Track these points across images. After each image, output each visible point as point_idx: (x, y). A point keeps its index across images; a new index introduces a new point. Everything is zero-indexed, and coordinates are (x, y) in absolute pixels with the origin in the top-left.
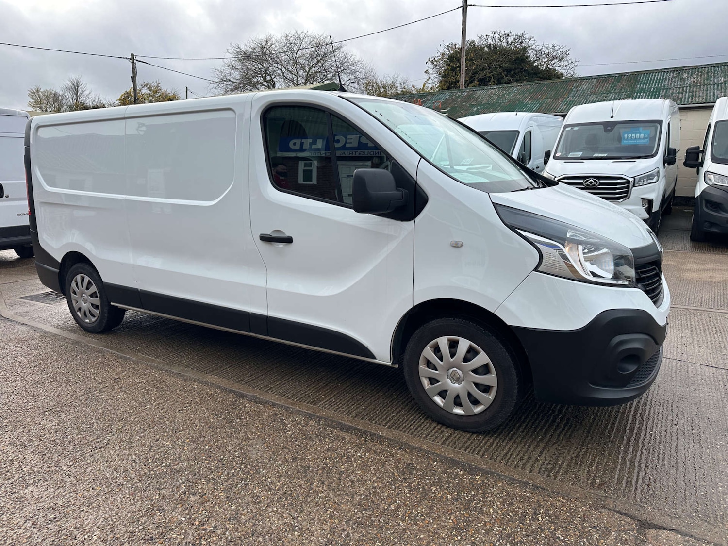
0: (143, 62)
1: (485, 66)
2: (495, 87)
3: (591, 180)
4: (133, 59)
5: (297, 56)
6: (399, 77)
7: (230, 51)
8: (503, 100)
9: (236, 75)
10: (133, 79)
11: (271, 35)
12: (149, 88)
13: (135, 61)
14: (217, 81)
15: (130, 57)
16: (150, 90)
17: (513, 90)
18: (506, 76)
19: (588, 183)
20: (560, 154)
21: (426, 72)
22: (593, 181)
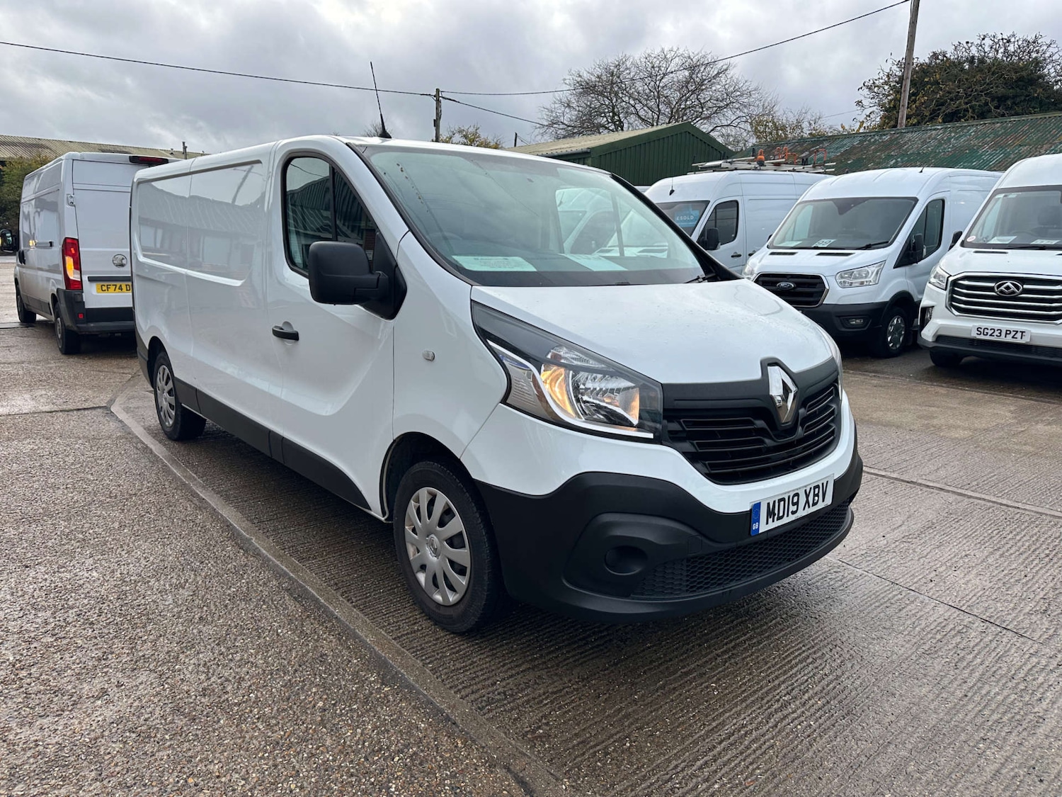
0: (450, 100)
1: (958, 92)
2: (939, 127)
3: (1009, 284)
4: (438, 97)
5: (661, 85)
6: (809, 113)
7: (567, 82)
8: (945, 149)
9: (569, 116)
10: (436, 123)
11: (625, 55)
12: (464, 136)
13: (440, 98)
14: (546, 123)
15: (434, 93)
16: (466, 138)
17: (970, 130)
18: (996, 108)
19: (1002, 288)
20: (975, 237)
21: (859, 103)
22: (1011, 285)
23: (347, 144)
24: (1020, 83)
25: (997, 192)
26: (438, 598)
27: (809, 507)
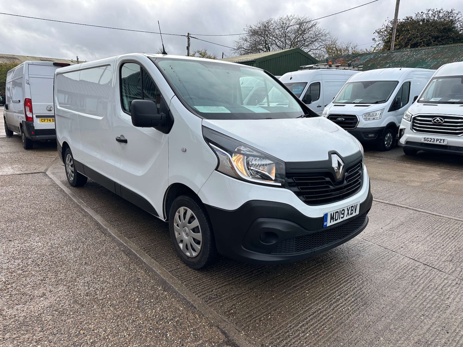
0: (194, 38)
1: (417, 35)
2: (409, 50)
3: (438, 119)
4: (188, 37)
5: (287, 31)
6: (352, 44)
7: (245, 30)
8: (411, 59)
9: (246, 45)
10: (188, 48)
11: (271, 18)
12: (200, 54)
13: (190, 37)
14: (236, 48)
15: (187, 35)
17: (422, 51)
18: (434, 41)
19: (435, 121)
20: (423, 98)
21: (374, 39)
23: (148, 57)
24: (445, 31)
25: (434, 78)
26: (188, 254)
27: (349, 215)
